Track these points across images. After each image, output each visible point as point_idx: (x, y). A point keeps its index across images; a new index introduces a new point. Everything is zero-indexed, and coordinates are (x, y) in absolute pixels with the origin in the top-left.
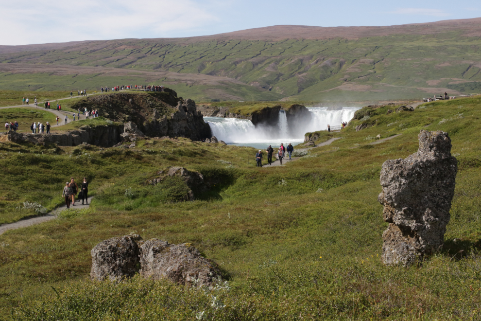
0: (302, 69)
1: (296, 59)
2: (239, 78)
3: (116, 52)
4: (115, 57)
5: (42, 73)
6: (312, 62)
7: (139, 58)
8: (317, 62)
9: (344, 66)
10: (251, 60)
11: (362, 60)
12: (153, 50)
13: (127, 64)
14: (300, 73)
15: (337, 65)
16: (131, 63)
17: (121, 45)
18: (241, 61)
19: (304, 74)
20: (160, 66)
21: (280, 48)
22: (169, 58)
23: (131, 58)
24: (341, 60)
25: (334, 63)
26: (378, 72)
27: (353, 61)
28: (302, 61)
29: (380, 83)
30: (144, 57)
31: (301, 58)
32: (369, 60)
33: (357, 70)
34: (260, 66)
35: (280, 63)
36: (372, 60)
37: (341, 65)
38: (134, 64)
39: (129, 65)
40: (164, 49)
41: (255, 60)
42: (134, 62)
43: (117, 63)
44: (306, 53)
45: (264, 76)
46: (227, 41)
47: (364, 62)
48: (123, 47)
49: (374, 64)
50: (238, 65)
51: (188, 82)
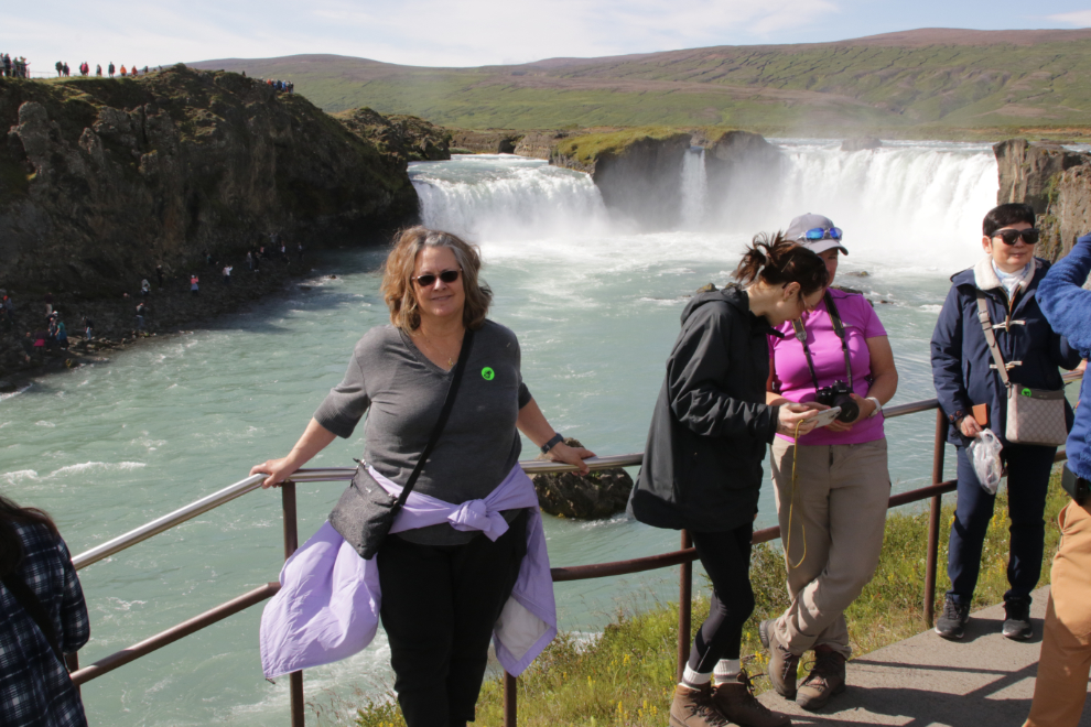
0: (949, 86)
1: (942, 71)
2: (859, 97)
3: (704, 62)
4: (701, 69)
5: (603, 90)
6: (964, 76)
7: (731, 70)
8: (970, 76)
9: (1008, 82)
10: (878, 73)
11: (1034, 74)
12: (750, 59)
13: (714, 78)
14: (945, 91)
15: (998, 79)
16: (719, 77)
17: (710, 54)
18: (865, 74)
19: (951, 92)
20: (756, 81)
21: (921, 57)
22: (770, 69)
23: (720, 71)
24: (1005, 73)
25: (994, 78)
26: (1057, 90)
27: (1022, 76)
28: (949, 74)
29: (1059, 106)
30: (737, 68)
31: (948, 70)
32: (1045, 73)
33: (1026, 87)
34: (890, 80)
35: (919, 77)
36: (1049, 74)
37: (1004, 80)
38: (723, 78)
39: (717, 80)
40: (765, 58)
41: (883, 72)
42: (724, 75)
43: (705, 77)
44: (957, 63)
45: (895, 94)
46: (849, 47)
47: (1037, 77)
48: (713, 56)
49: (1053, 79)
50: (861, 80)
51: (788, 101)
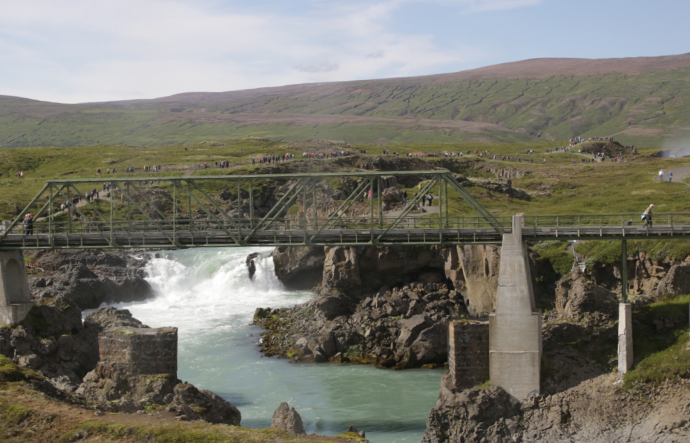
0: (575, 112)
1: (567, 100)
2: (501, 124)
3: (352, 97)
4: (351, 103)
5: (278, 124)
6: (587, 103)
7: (380, 103)
8: (592, 103)
9: (626, 107)
10: (513, 103)
11: (647, 99)
12: (395, 93)
13: (367, 111)
14: (573, 116)
15: (617, 105)
16: (371, 109)
17: (356, 88)
18: (501, 104)
19: (578, 117)
20: (406, 112)
21: (546, 87)
22: (415, 102)
23: (370, 104)
24: (622, 99)
25: (613, 104)
26: (668, 113)
27: (637, 101)
28: (574, 102)
29: (672, 126)
30: (385, 102)
31: (573, 98)
32: (655, 99)
33: (642, 111)
34: (524, 109)
35: (548, 105)
36: (659, 99)
37: (622, 105)
38: (376, 110)
39: (370, 112)
40: (408, 92)
41: (517, 102)
42: (375, 108)
43: (356, 110)
44: (579, 92)
45: (531, 120)
46: (480, 81)
47: (650, 102)
48: (359, 91)
49: (663, 103)
50: (498, 109)
51: (447, 130)
